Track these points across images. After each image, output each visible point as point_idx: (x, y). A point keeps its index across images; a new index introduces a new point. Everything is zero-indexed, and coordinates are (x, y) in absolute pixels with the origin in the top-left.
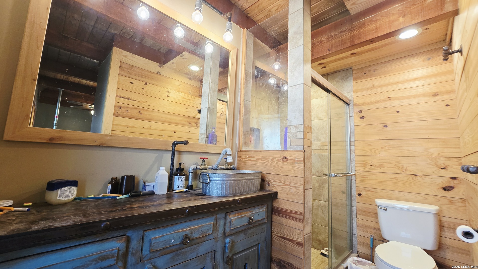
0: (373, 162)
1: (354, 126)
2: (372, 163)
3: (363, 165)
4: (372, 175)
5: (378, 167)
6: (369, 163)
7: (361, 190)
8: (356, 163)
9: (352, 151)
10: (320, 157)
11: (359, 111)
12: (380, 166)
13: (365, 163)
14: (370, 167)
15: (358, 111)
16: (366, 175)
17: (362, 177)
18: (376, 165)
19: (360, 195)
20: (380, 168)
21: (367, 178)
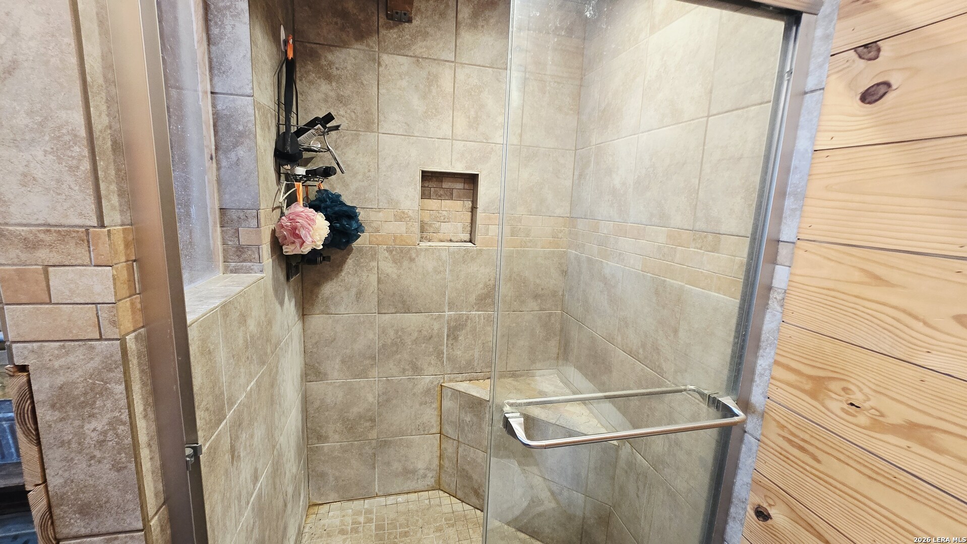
0: (866, 390)
1: (810, 150)
2: (861, 390)
3: (808, 386)
4: (842, 457)
5: (894, 429)
6: (845, 384)
7: (772, 496)
8: (776, 363)
9: (775, 295)
10: (657, 293)
11: (865, 46)
12: (910, 430)
13: (824, 378)
14: (843, 409)
15: (855, 49)
16: (813, 441)
17: (790, 441)
18: (882, 415)
19: (762, 515)
20: (904, 443)
21: (818, 461)
